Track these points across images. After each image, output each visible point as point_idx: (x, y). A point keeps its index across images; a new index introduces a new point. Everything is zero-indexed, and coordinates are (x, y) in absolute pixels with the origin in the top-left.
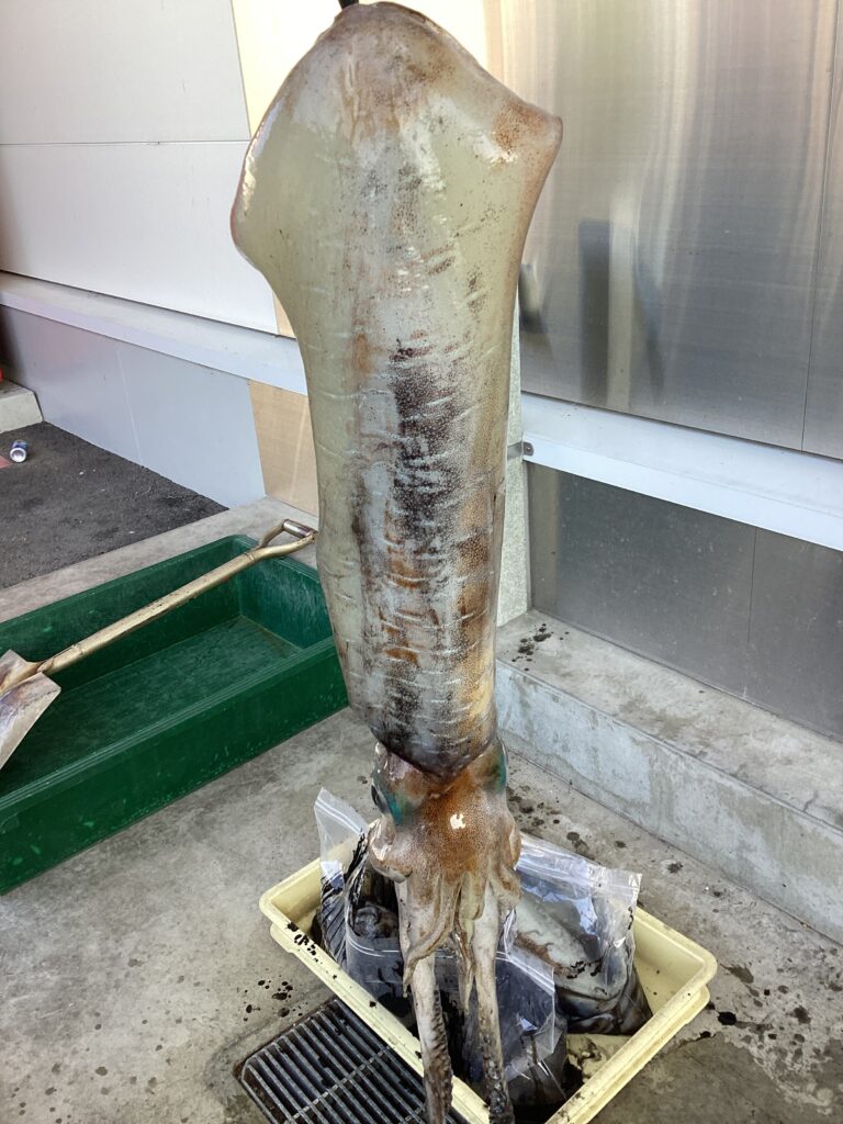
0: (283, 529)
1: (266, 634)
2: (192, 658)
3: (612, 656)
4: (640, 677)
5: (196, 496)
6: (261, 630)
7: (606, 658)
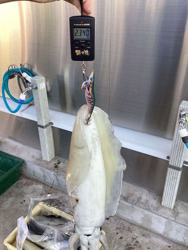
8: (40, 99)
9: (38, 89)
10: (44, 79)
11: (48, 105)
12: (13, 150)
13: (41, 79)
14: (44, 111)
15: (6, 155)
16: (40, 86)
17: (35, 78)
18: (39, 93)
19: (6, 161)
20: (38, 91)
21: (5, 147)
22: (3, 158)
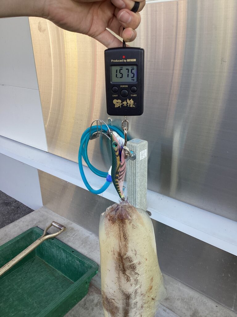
0: (52, 225)
1: (46, 265)
2: (20, 278)
3: (181, 288)
4: (194, 299)
5: (16, 201)
6: (44, 263)
7: (179, 290)
8: (137, 175)
9: (136, 159)
10: (147, 145)
11: (146, 184)
12: (83, 244)
13: (142, 143)
14: (141, 193)
15: (73, 252)
16: (140, 154)
17: (134, 143)
18: (138, 165)
19: (72, 262)
20: (136, 162)
21: (72, 237)
22: (67, 256)
